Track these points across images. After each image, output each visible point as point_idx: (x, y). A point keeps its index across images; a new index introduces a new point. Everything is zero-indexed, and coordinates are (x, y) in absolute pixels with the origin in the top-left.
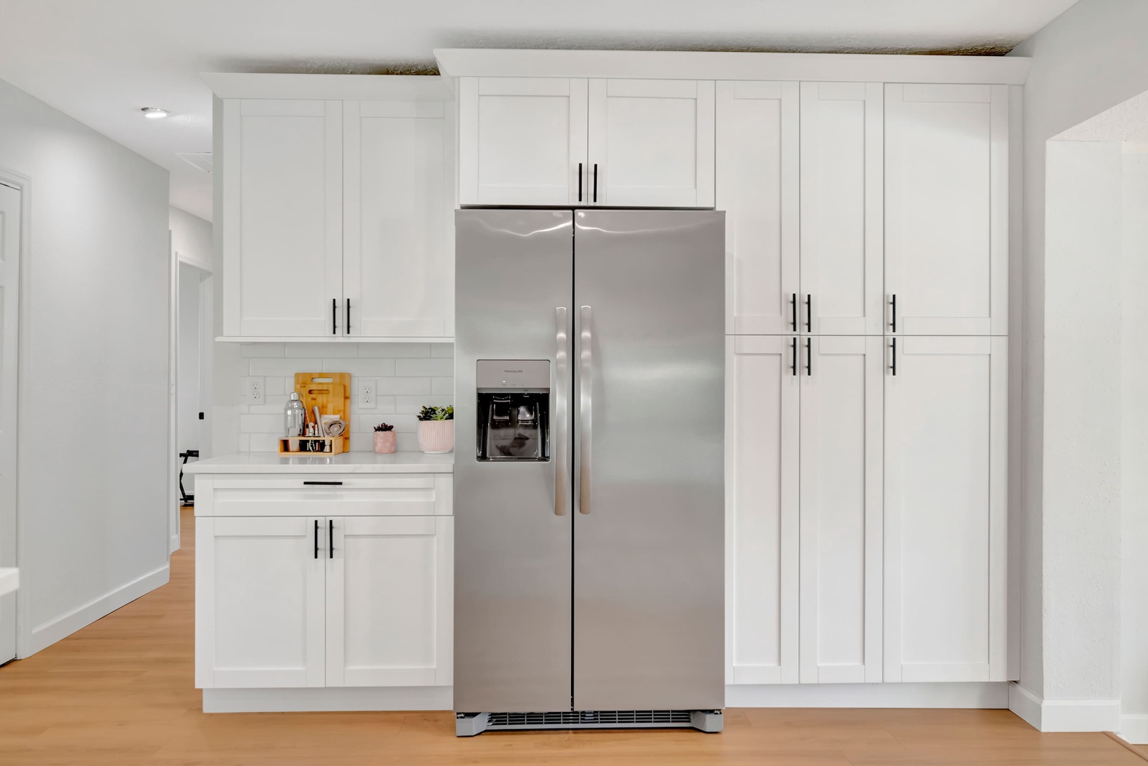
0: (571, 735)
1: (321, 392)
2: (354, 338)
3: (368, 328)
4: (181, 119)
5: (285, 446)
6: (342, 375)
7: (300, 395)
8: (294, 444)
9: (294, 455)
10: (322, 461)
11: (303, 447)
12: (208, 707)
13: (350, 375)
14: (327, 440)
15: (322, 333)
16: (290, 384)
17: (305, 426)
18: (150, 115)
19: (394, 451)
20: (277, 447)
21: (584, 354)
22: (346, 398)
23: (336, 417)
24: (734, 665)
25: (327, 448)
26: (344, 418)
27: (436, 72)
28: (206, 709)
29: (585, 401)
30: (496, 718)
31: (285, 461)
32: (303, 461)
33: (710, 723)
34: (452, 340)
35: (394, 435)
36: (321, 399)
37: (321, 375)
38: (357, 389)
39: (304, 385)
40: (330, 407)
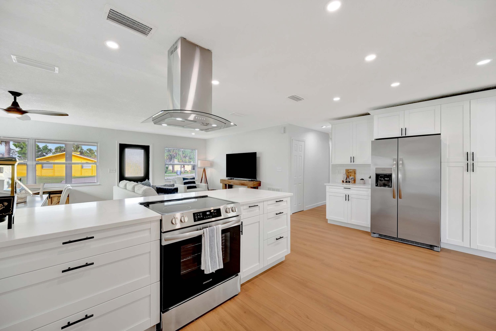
0: (397, 242)
1: (350, 172)
2: (355, 163)
3: (358, 161)
4: (328, 127)
5: (343, 181)
6: (354, 170)
7: (346, 173)
8: (345, 181)
9: (344, 183)
10: (350, 185)
11: (346, 182)
12: (329, 222)
13: (356, 170)
14: (350, 181)
15: (349, 162)
16: (345, 171)
17: (347, 178)
18: (323, 127)
19: (364, 183)
20: (342, 182)
21: (400, 166)
22: (355, 174)
23: (353, 177)
24: (447, 238)
25: (350, 182)
26: (354, 177)
27: (369, 114)
28: (328, 223)
29: (400, 176)
30: (380, 235)
31: (343, 184)
32: (346, 184)
33: (435, 249)
34: (371, 164)
35: (364, 181)
36: (350, 174)
37: (350, 170)
38: (357, 172)
39: (347, 171)
40: (352, 175)
